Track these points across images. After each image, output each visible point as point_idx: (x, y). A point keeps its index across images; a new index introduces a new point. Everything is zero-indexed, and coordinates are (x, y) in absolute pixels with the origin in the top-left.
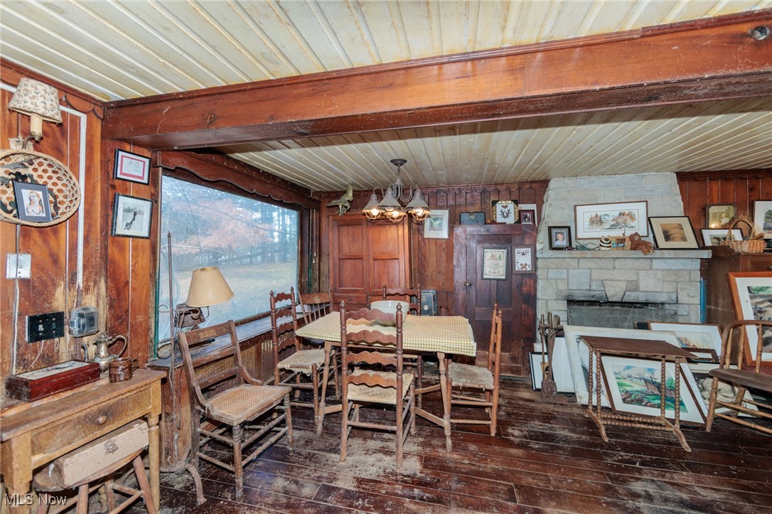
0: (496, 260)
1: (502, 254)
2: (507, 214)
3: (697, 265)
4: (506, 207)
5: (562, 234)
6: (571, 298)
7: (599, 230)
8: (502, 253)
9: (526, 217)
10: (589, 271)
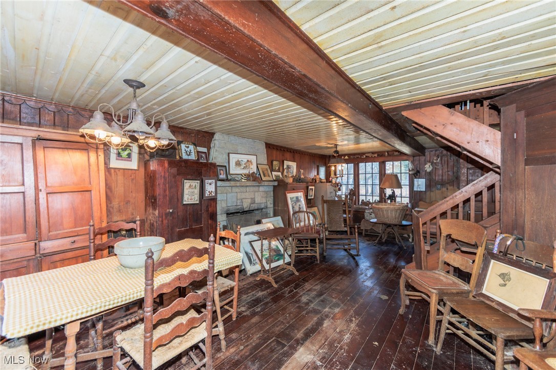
0: (193, 189)
1: (197, 185)
2: (190, 153)
3: (272, 189)
4: (188, 147)
5: (223, 170)
6: (228, 212)
7: (239, 169)
8: (196, 183)
9: (202, 157)
10: (236, 194)
